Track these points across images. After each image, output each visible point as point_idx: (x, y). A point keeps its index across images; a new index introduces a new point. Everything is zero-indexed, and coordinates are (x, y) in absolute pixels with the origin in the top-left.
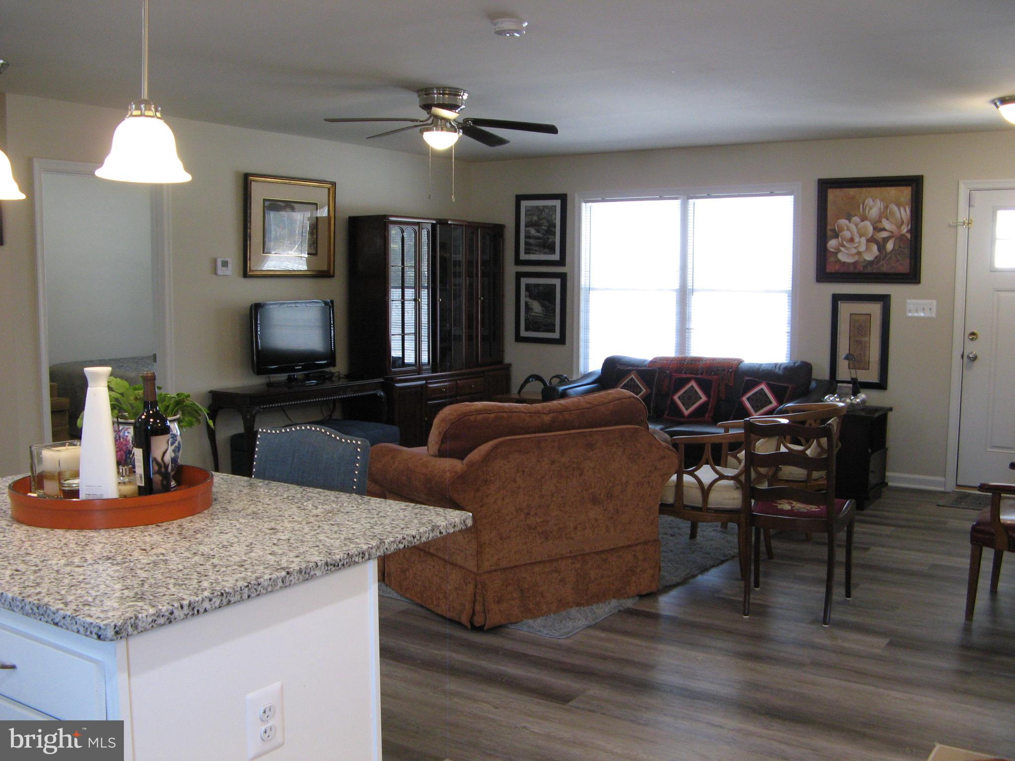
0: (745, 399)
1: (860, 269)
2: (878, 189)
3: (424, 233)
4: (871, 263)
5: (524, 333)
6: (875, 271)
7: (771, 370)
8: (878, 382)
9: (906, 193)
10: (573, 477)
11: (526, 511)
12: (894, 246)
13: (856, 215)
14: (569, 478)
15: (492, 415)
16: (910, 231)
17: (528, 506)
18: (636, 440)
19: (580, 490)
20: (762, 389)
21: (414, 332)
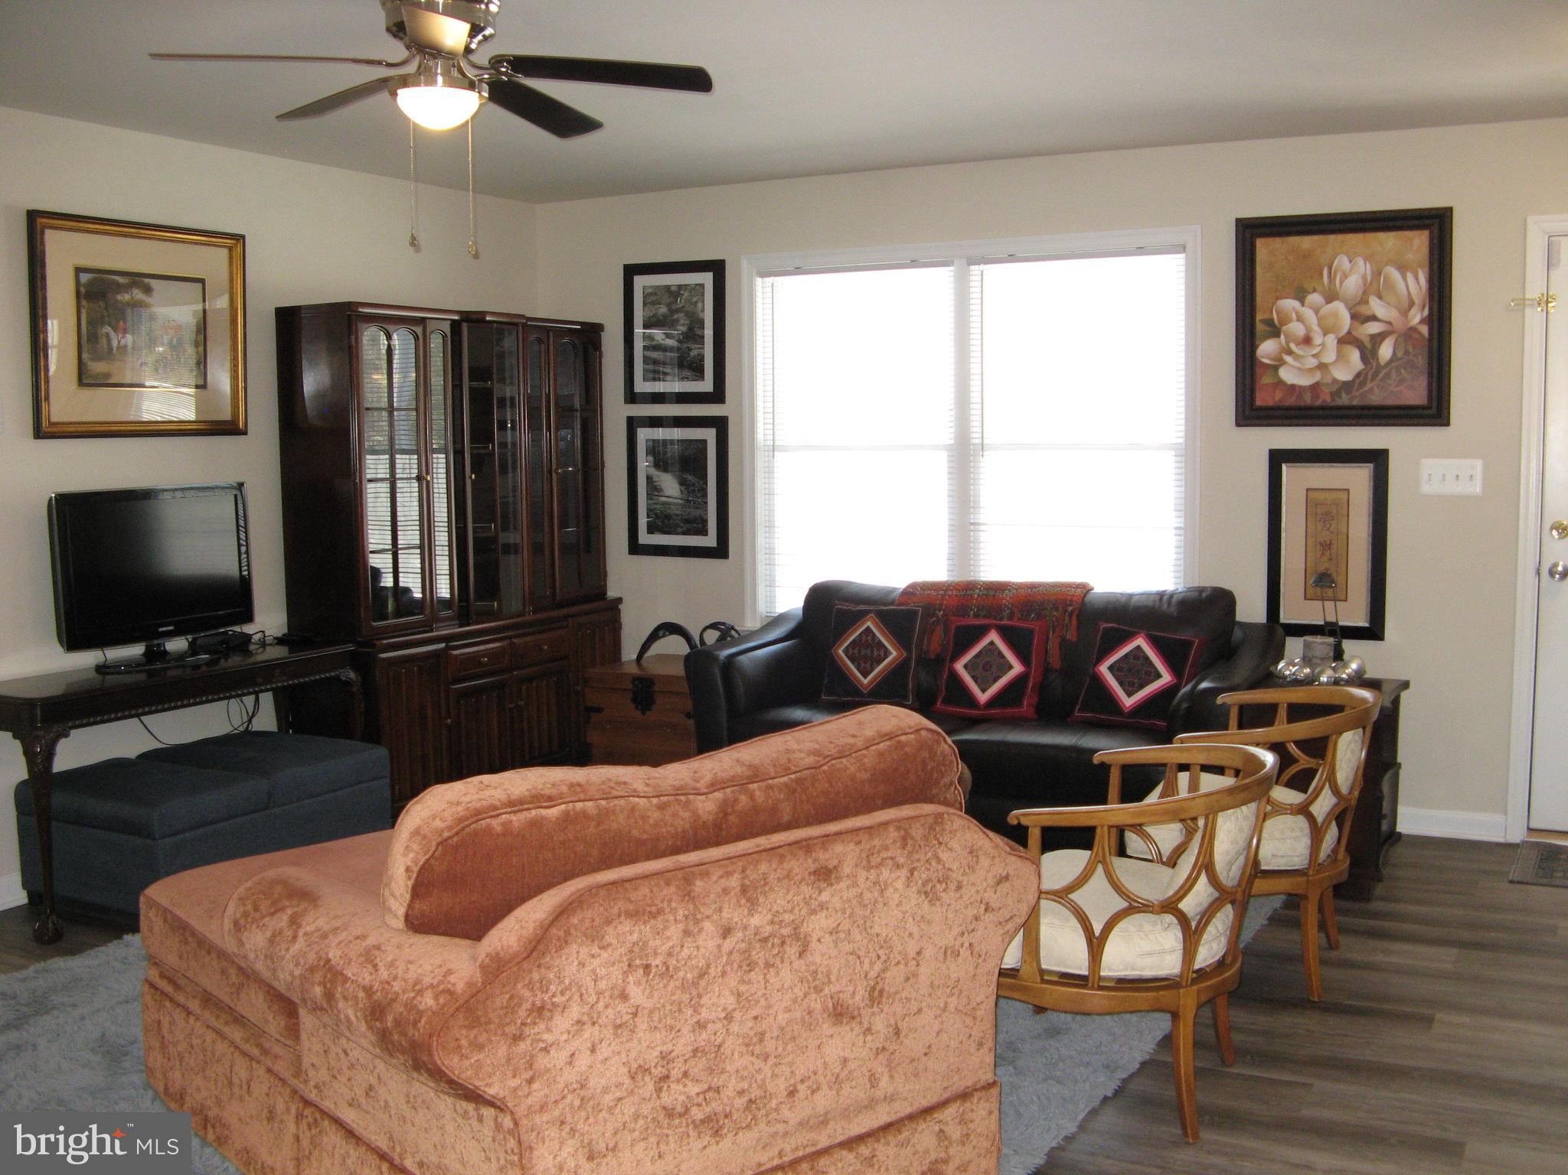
0: (1104, 668)
1: (1325, 398)
2: (1360, 236)
3: (436, 343)
4: (1347, 386)
5: (645, 538)
6: (1355, 403)
7: (1153, 608)
8: (1367, 625)
9: (1418, 242)
10: (782, 961)
11: (658, 1072)
12: (1394, 351)
13: (1314, 291)
14: (773, 965)
15: (554, 812)
16: (1429, 320)
17: (663, 1056)
18: (940, 843)
19: (801, 994)
20: (1139, 648)
21: (418, 542)
